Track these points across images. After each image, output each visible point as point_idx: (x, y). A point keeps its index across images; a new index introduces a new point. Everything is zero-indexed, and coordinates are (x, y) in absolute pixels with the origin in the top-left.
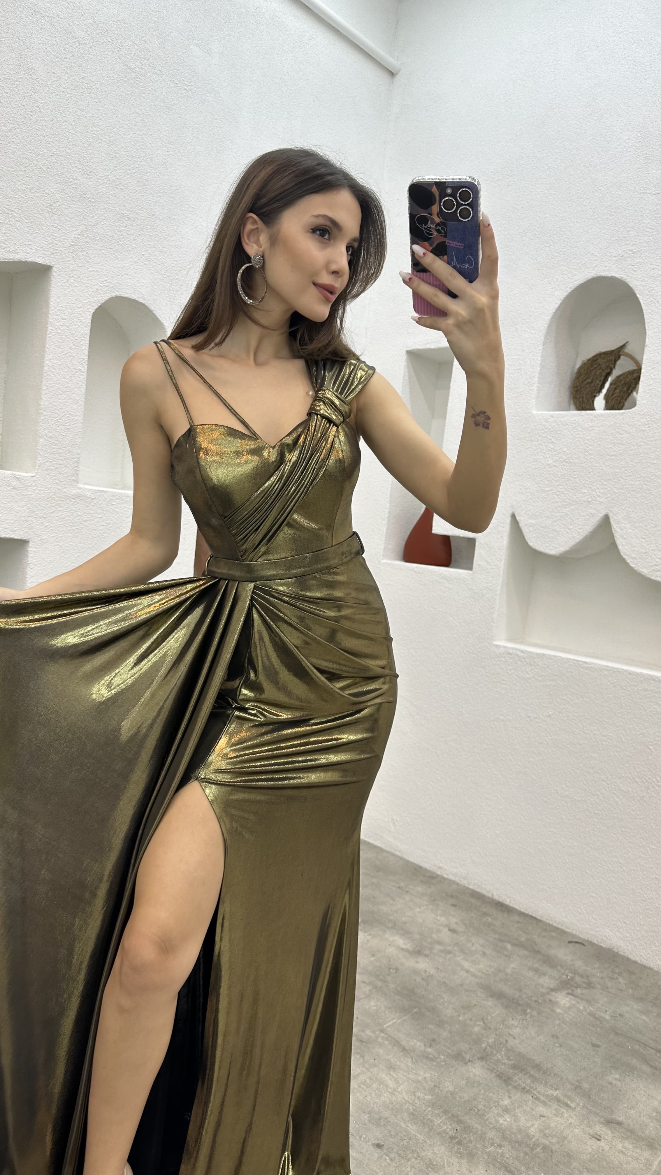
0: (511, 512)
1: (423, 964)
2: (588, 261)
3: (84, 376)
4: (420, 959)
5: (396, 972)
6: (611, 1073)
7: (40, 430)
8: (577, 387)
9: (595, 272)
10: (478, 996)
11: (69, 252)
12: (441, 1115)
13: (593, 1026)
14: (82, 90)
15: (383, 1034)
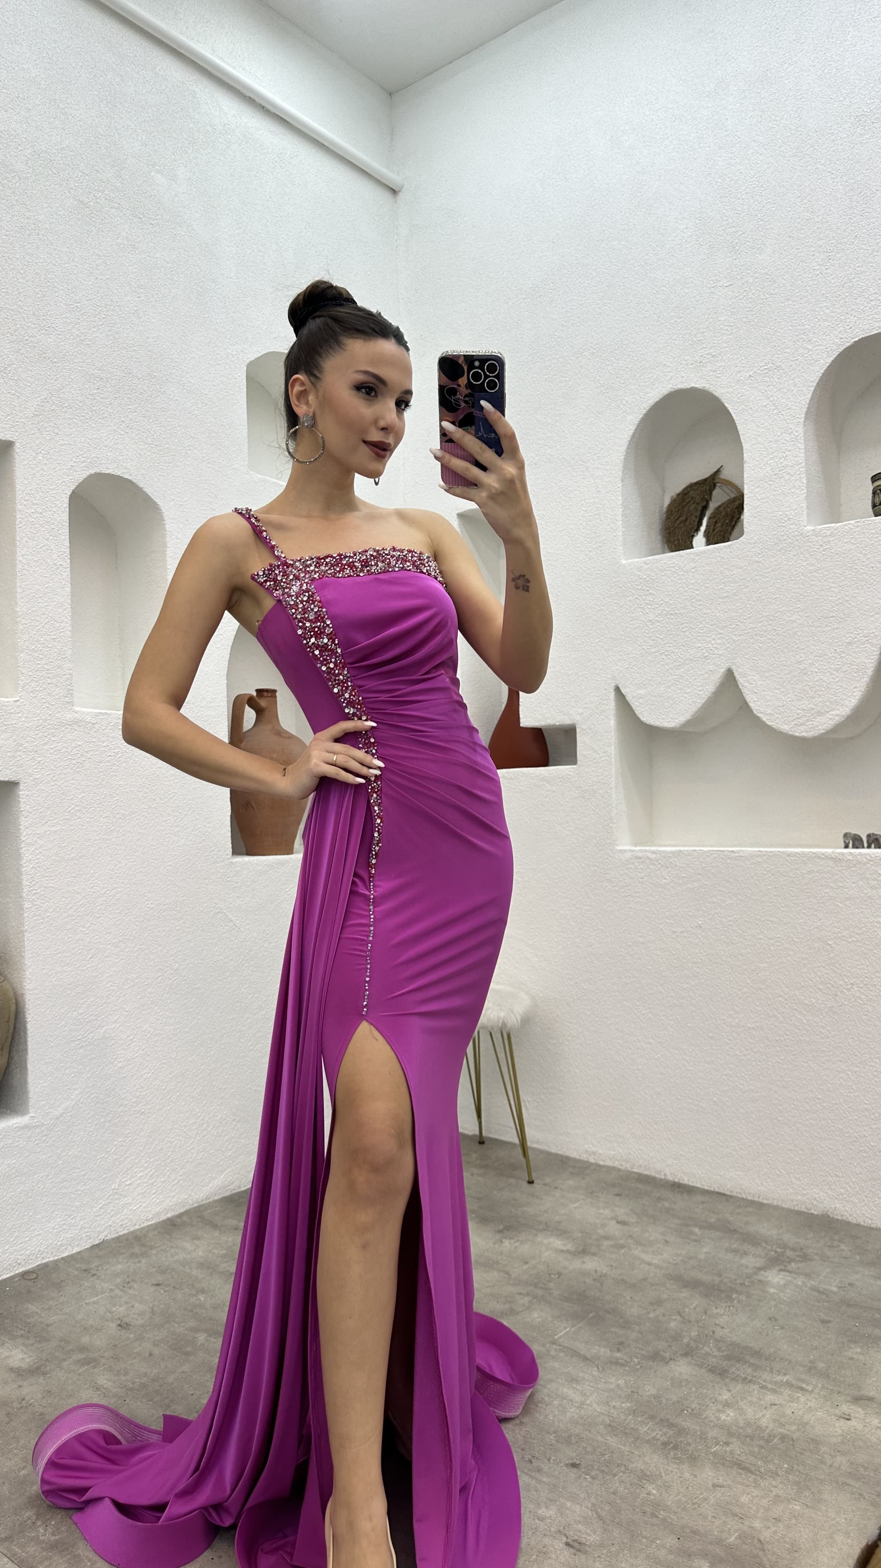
0: (614, 685)
1: (590, 1264)
2: (661, 374)
3: (67, 573)
4: (587, 1259)
5: (559, 1277)
6: (851, 1348)
7: (20, 642)
8: (669, 528)
9: (670, 386)
10: (668, 1289)
11: (33, 423)
12: (646, 1422)
13: (818, 1301)
14: (28, 232)
15: (555, 1347)
